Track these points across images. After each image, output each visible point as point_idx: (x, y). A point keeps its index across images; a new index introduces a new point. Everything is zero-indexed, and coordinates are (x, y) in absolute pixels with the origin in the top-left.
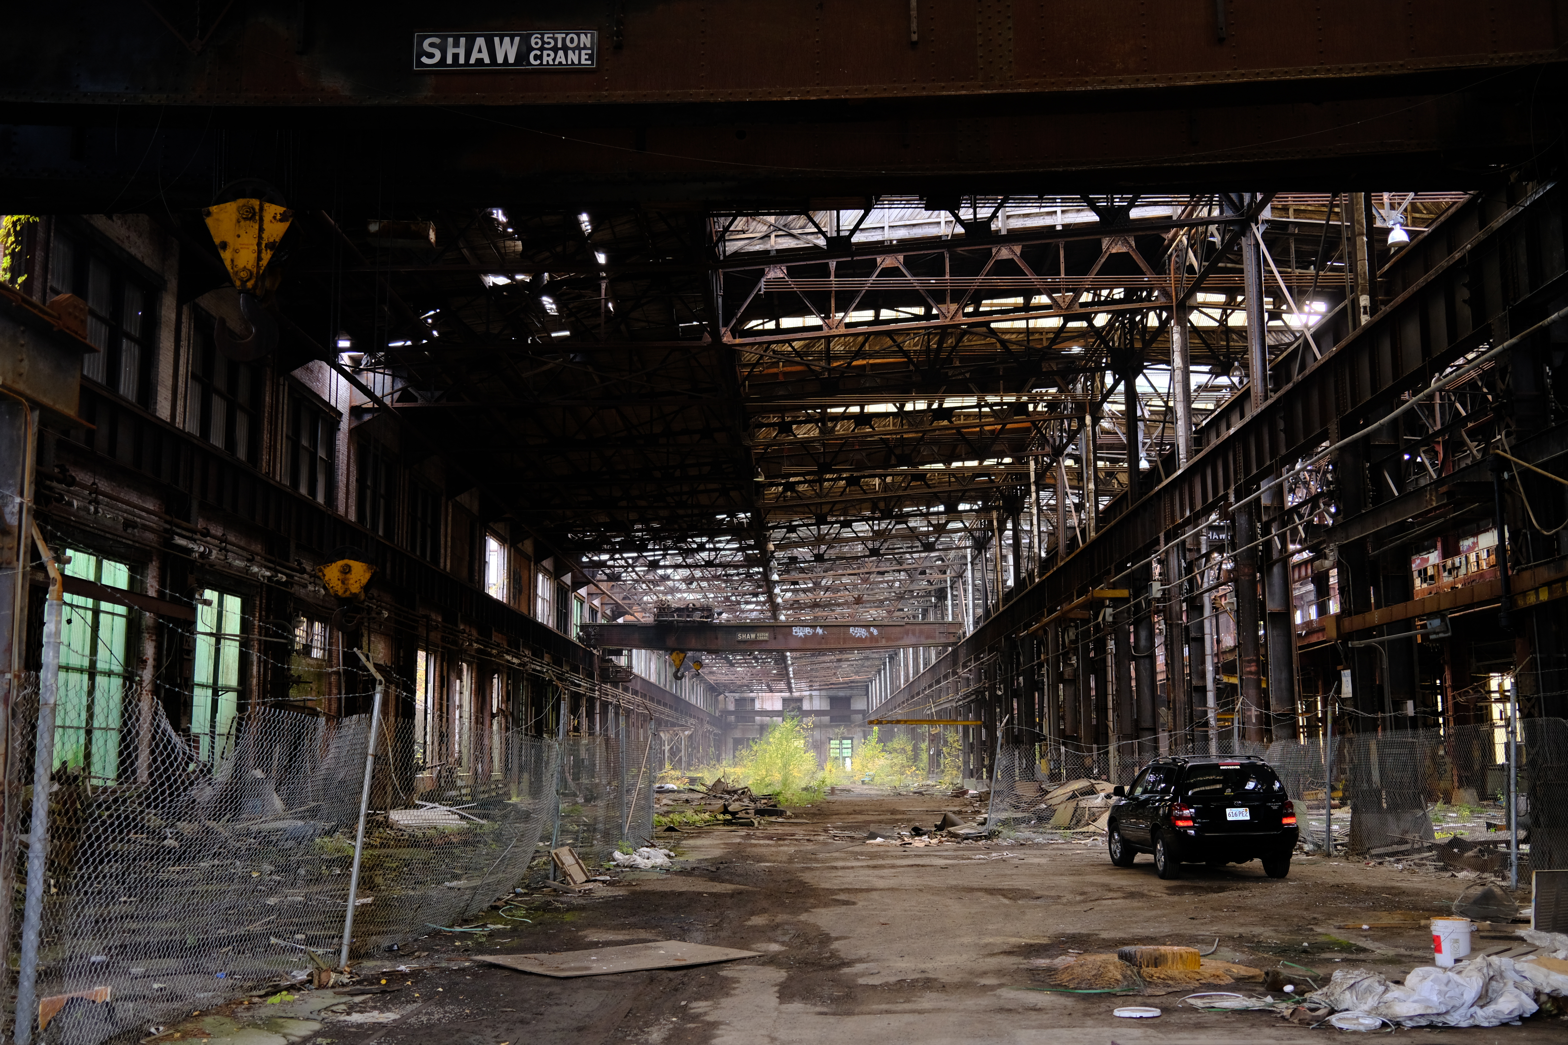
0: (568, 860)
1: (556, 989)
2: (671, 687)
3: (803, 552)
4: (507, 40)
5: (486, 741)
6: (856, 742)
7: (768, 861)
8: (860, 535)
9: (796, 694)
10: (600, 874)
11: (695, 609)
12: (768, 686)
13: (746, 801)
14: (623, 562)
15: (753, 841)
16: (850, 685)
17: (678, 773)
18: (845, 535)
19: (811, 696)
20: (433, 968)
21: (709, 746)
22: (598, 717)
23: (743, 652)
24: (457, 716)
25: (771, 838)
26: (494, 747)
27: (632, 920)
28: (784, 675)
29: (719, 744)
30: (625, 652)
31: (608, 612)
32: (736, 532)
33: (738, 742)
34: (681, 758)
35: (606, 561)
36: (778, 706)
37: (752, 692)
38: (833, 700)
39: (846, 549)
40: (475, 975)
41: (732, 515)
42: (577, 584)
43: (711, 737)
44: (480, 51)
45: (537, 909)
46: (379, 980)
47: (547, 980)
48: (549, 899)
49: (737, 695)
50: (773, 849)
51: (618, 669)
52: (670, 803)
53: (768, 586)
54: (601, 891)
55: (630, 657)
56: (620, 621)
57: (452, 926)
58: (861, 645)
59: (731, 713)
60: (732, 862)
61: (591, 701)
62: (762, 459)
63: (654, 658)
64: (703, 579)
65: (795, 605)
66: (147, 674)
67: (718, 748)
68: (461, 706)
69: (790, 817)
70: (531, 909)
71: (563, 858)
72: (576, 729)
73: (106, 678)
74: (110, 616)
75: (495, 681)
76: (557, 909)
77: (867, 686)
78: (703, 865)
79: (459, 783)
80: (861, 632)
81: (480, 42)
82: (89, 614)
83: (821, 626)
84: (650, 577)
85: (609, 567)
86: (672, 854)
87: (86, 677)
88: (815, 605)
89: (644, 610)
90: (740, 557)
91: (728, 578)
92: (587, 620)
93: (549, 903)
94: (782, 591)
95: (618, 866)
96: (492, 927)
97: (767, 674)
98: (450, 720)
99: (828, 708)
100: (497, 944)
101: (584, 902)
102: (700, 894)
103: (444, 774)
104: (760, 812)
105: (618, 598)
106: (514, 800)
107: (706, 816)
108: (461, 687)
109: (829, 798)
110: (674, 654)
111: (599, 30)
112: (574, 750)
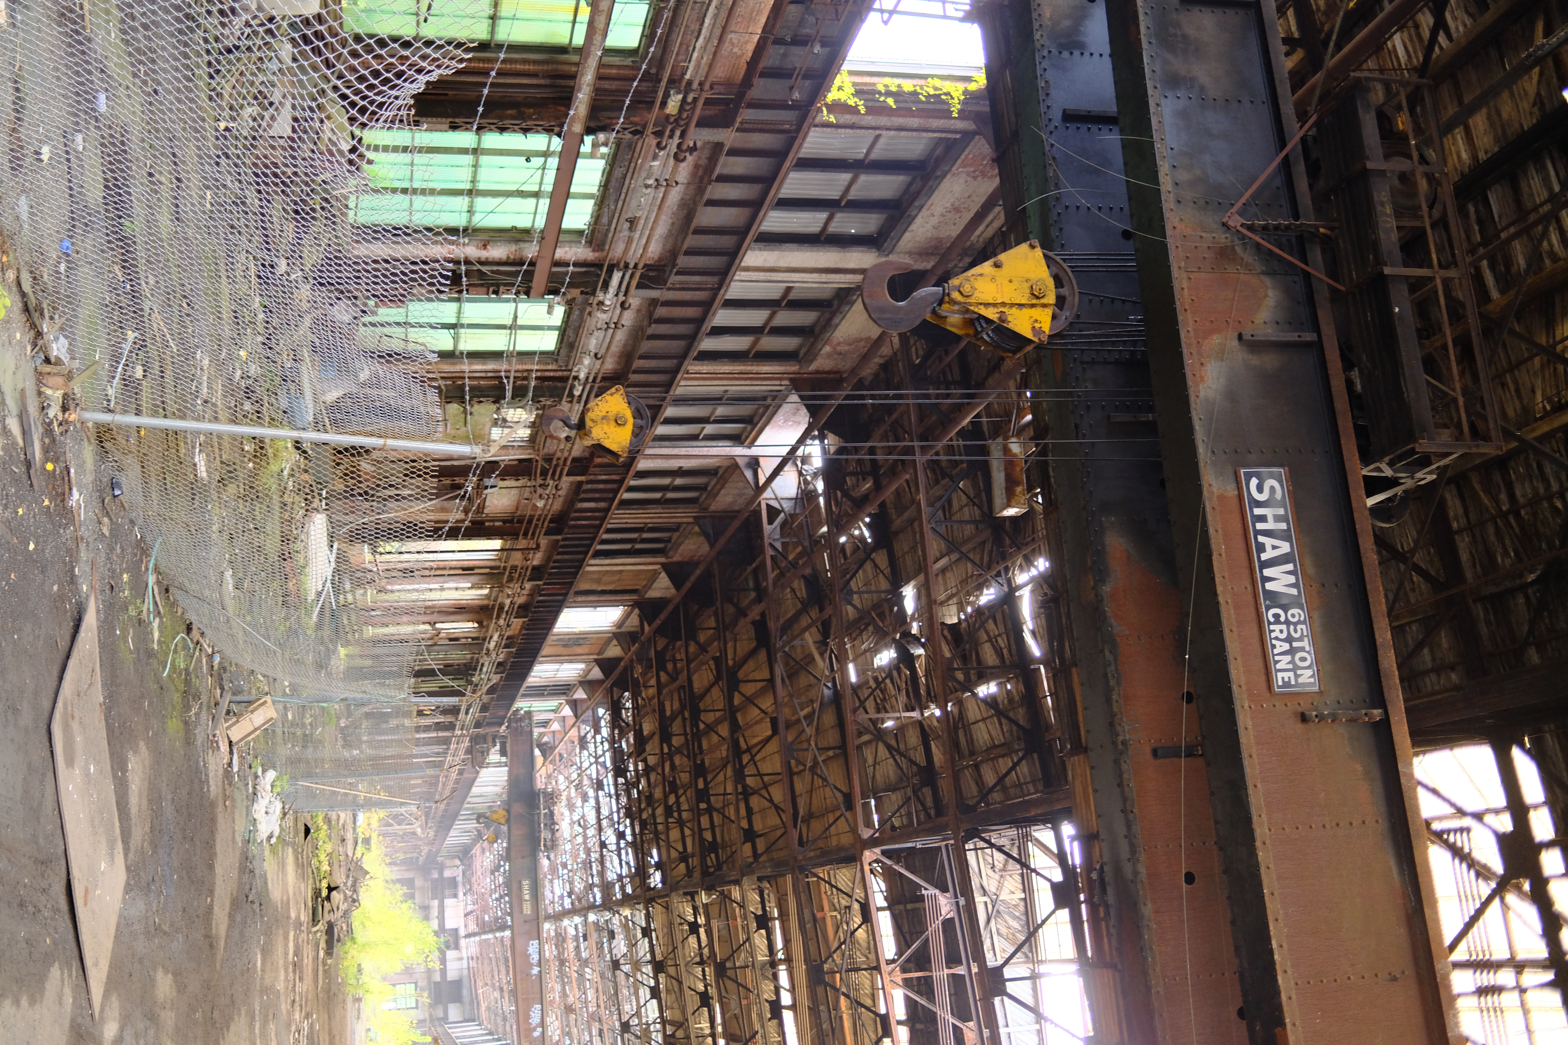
0: (259, 717)
1: (26, 717)
2: (467, 809)
3: (620, 946)
4: (1292, 579)
5: (405, 618)
6: (413, 1012)
7: (263, 963)
8: (643, 1009)
9: (463, 942)
10: (241, 758)
11: (553, 832)
12: (471, 912)
13: (343, 907)
14: (600, 752)
15: (292, 934)
16: (474, 1001)
17: (375, 824)
18: (641, 992)
19: (461, 959)
20: (77, 540)
21: (405, 853)
22: (434, 735)
23: (508, 884)
24: (432, 586)
25: (296, 954)
26: (399, 627)
27: (169, 809)
28: (484, 928)
29: (409, 863)
30: (504, 759)
31: (545, 739)
32: (641, 873)
33: (409, 883)
34: (391, 825)
35: (600, 733)
36: (449, 924)
37: (465, 894)
38: (458, 984)
39: (625, 991)
40: (61, 597)
41: (658, 866)
42: (574, 704)
43: (415, 855)
44: (1274, 547)
45: (187, 682)
46: (55, 461)
47: (47, 704)
48: (204, 698)
49: (460, 879)
50: (281, 962)
51: (485, 753)
52: (341, 822)
53: (582, 908)
54: (215, 763)
55: (499, 765)
56: (537, 752)
57: (156, 569)
58: (521, 1017)
59: (441, 873)
60: (262, 916)
61: (451, 727)
62: (726, 897)
63: (498, 790)
64: (585, 837)
65: (560, 939)
66: (472, 251)
67: (404, 862)
68: (442, 589)
69: (324, 964)
70: (188, 673)
71: (260, 711)
72: (420, 713)
73: (466, 208)
74: (533, 210)
75: (470, 625)
76: (187, 708)
77: (474, 1021)
78: (258, 882)
79: (360, 592)
80: (535, 1018)
81: (1285, 547)
82: (536, 188)
83: (540, 972)
84: (586, 782)
85: (594, 737)
86: (273, 841)
87: (468, 186)
88: (562, 962)
89: (549, 777)
90: (611, 876)
91: (587, 865)
92: (537, 717)
93: (197, 697)
94: (576, 925)
95: (256, 777)
96: (156, 624)
97: (485, 909)
98: (427, 579)
99: (449, 979)
100: (124, 631)
101: (199, 743)
102: (211, 892)
103: (369, 576)
104: (330, 930)
105: (561, 748)
106: (342, 652)
107: (325, 867)
108: (463, 589)
109: (349, 999)
110: (504, 813)
111: (1321, 692)
112: (398, 712)
